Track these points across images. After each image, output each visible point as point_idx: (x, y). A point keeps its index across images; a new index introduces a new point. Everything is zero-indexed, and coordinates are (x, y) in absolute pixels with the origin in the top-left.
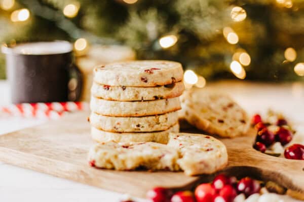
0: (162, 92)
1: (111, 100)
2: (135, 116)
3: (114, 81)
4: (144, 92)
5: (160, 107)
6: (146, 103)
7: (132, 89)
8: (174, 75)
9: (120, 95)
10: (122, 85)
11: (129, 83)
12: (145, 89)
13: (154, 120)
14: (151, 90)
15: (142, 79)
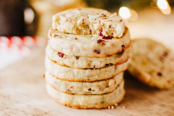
0: (113, 60)
1: (65, 66)
2: (87, 81)
3: (69, 50)
4: (96, 62)
5: (110, 72)
6: (98, 71)
7: (85, 59)
8: (123, 43)
9: (73, 63)
10: (76, 55)
11: (82, 53)
12: (97, 59)
13: (104, 84)
14: (102, 60)
15: (95, 51)
